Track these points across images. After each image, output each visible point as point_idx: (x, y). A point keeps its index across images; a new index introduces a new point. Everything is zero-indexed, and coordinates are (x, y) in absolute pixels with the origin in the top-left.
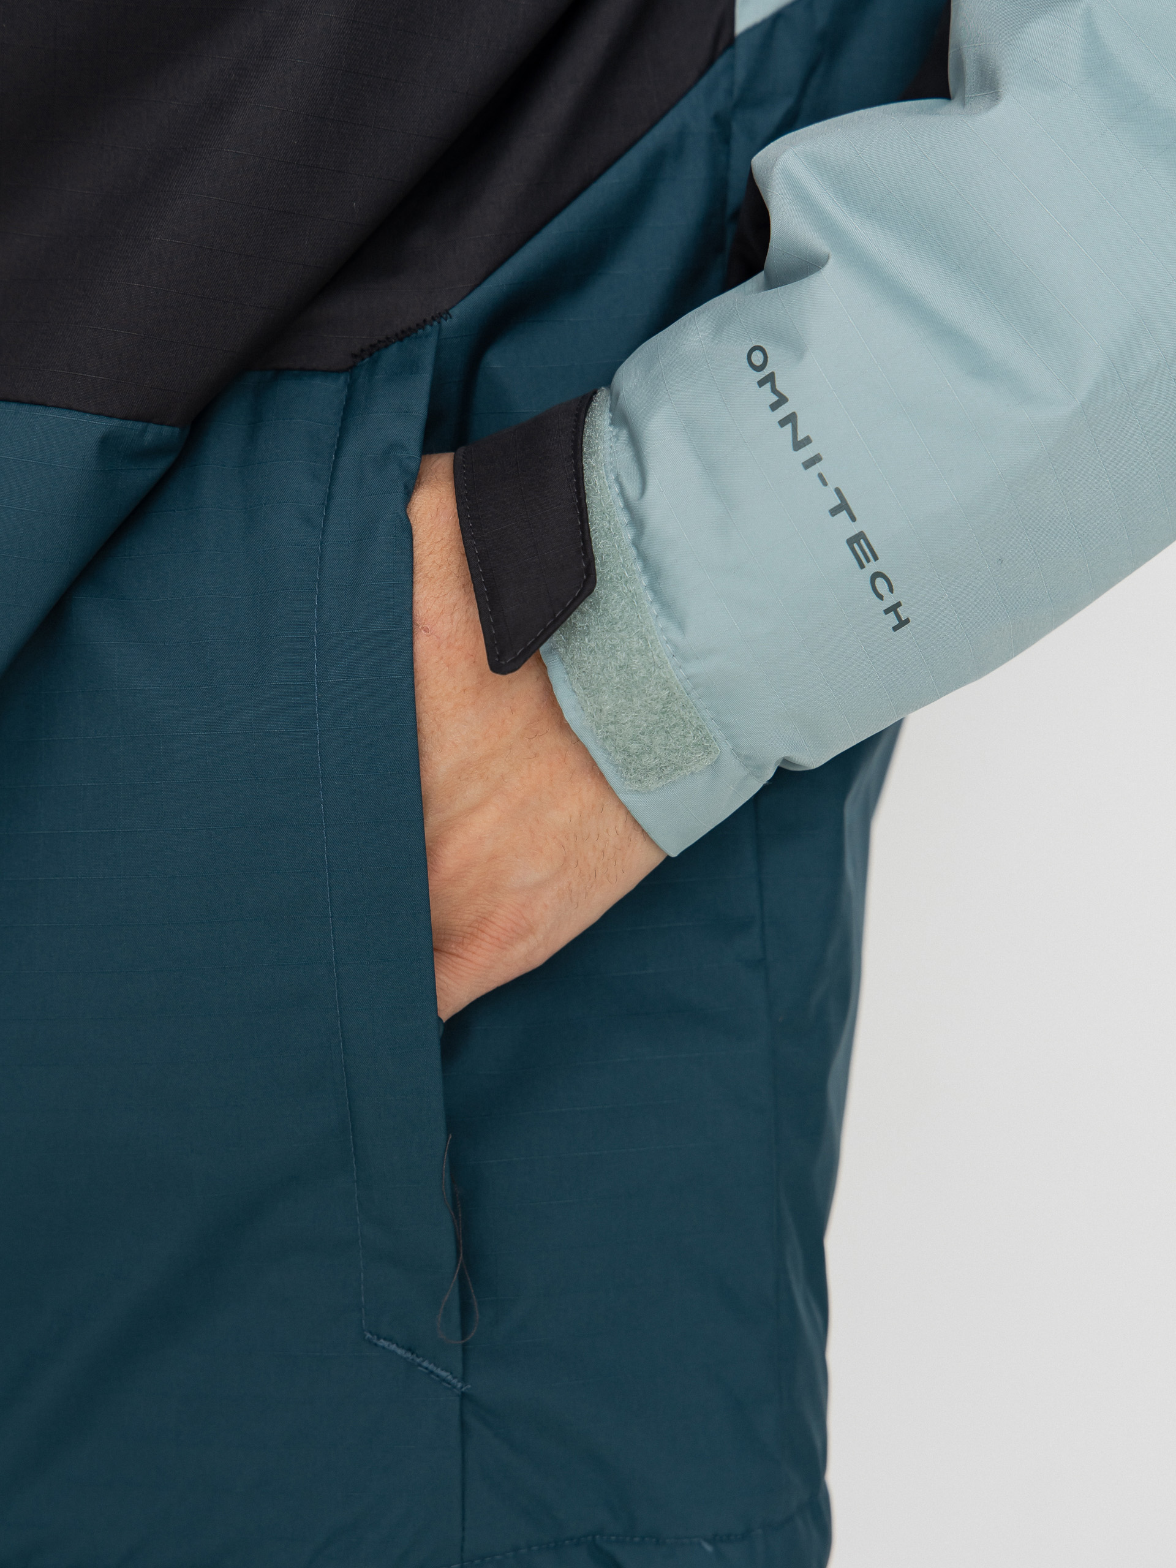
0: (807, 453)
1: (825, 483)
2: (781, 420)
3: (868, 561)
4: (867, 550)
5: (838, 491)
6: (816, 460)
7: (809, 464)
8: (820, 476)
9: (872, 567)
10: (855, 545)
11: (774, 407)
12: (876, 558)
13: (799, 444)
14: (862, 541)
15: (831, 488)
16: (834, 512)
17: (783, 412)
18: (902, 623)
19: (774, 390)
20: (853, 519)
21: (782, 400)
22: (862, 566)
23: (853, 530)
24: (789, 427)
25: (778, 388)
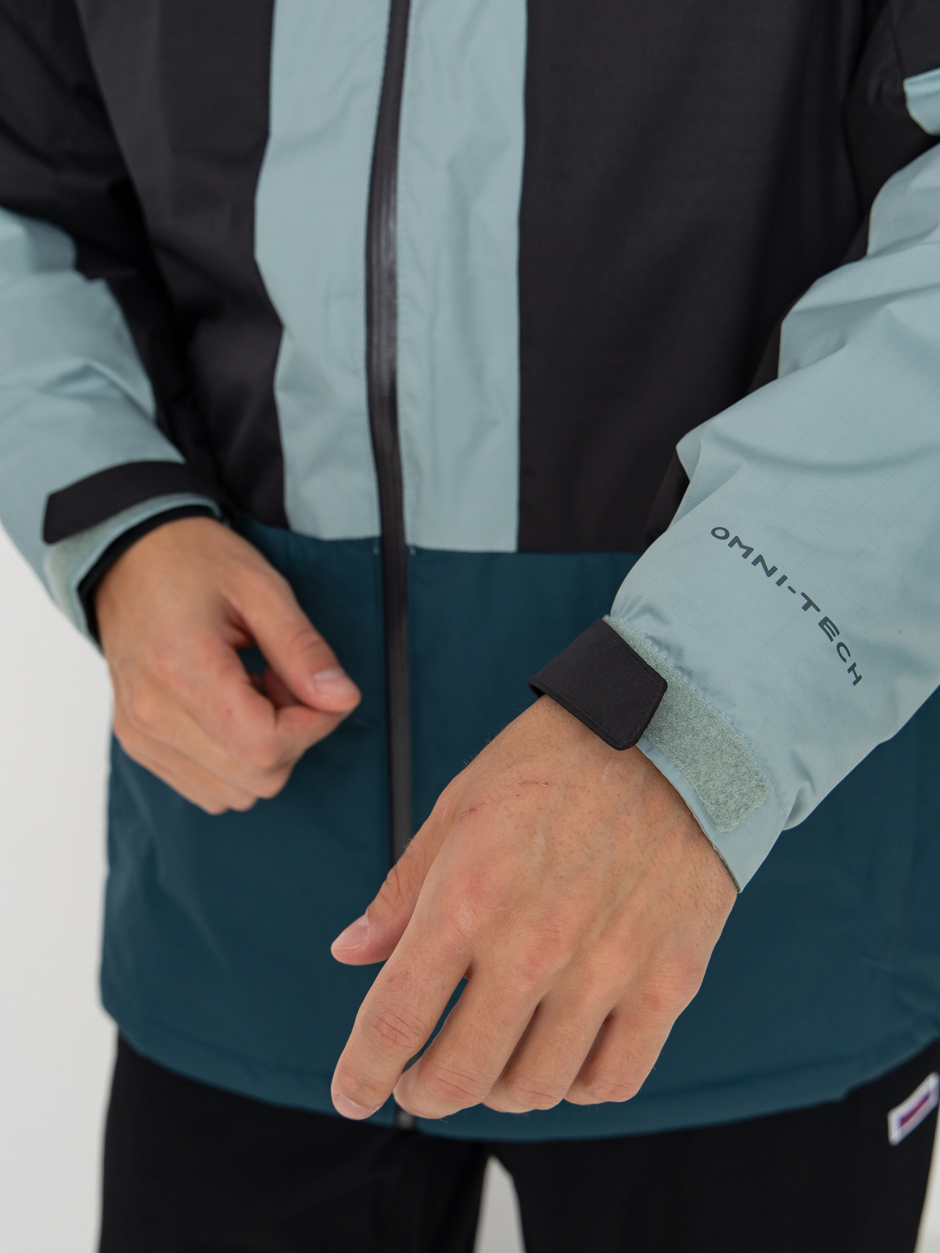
0: (776, 576)
1: (794, 592)
2: (753, 561)
3: (835, 636)
4: (832, 628)
5: (803, 594)
6: (784, 579)
7: (780, 583)
8: (790, 588)
9: (837, 640)
10: (825, 626)
11: (745, 556)
12: (838, 633)
13: (770, 573)
14: (828, 623)
15: (798, 594)
16: (805, 608)
17: (752, 557)
18: (858, 679)
19: (742, 546)
20: (818, 610)
21: (749, 550)
22: (832, 640)
23: (820, 617)
24: (760, 564)
25: (744, 544)
